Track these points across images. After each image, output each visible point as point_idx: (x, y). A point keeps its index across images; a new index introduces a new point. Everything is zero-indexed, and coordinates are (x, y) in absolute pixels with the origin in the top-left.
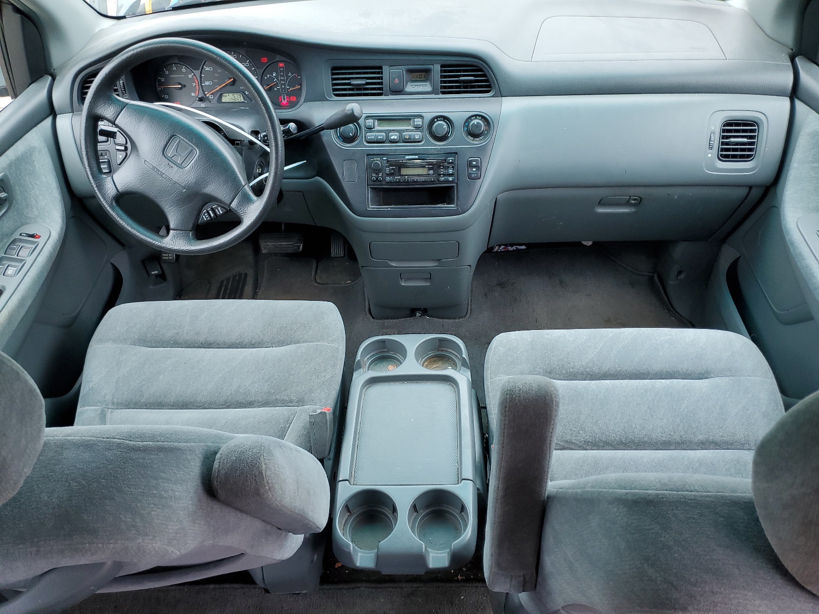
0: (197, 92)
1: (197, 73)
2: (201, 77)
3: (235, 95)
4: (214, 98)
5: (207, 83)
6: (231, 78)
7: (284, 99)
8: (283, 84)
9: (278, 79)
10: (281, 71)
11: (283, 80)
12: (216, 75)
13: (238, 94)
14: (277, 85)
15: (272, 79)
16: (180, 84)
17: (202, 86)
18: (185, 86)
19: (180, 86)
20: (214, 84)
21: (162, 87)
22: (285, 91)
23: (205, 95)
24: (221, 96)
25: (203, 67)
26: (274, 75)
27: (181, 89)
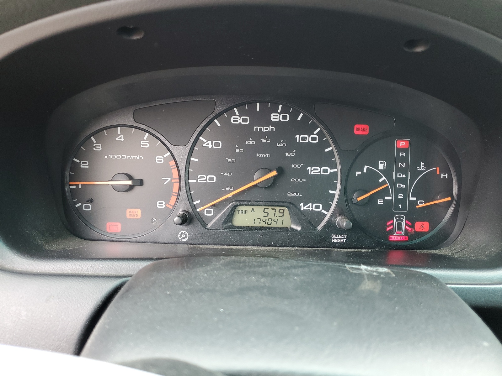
0: (174, 198)
1: (181, 153)
2: (188, 161)
3: (270, 210)
4: (215, 215)
5: (204, 179)
6: (270, 171)
7: (399, 227)
8: (404, 191)
9: (389, 177)
10: (402, 160)
11: (403, 181)
12: (230, 161)
13: (278, 208)
14: (385, 192)
15: (373, 177)
16: (130, 177)
17: (188, 187)
18: (141, 182)
19: (130, 183)
20: (222, 182)
21: (80, 183)
22: (404, 208)
23: (194, 207)
24: (231, 214)
25: (197, 139)
26: (381, 167)
27: (131, 188)
